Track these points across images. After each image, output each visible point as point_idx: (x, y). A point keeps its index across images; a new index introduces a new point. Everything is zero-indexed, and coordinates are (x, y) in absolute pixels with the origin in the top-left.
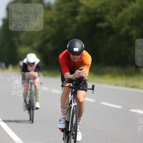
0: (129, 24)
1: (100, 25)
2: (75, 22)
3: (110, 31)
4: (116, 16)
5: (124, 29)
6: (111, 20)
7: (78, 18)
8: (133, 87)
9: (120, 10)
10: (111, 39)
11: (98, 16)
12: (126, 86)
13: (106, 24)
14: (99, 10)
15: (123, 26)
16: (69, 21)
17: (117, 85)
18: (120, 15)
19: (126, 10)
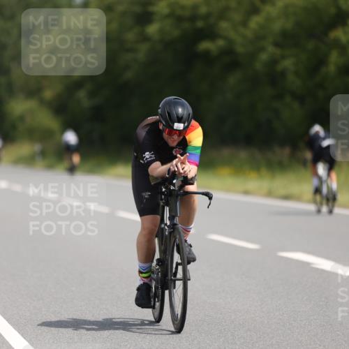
0: (277, 45)
1: (205, 45)
2: (145, 38)
3: (230, 60)
4: (245, 24)
5: (264, 57)
6: (232, 35)
7: (152, 29)
8: (287, 197)
9: (255, 11)
10: (233, 79)
11: (200, 24)
12: (270, 194)
13: (221, 43)
14: (203, 10)
15: (263, 49)
16: (130, 36)
17: (246, 193)
18: (255, 22)
19: (269, 10)
